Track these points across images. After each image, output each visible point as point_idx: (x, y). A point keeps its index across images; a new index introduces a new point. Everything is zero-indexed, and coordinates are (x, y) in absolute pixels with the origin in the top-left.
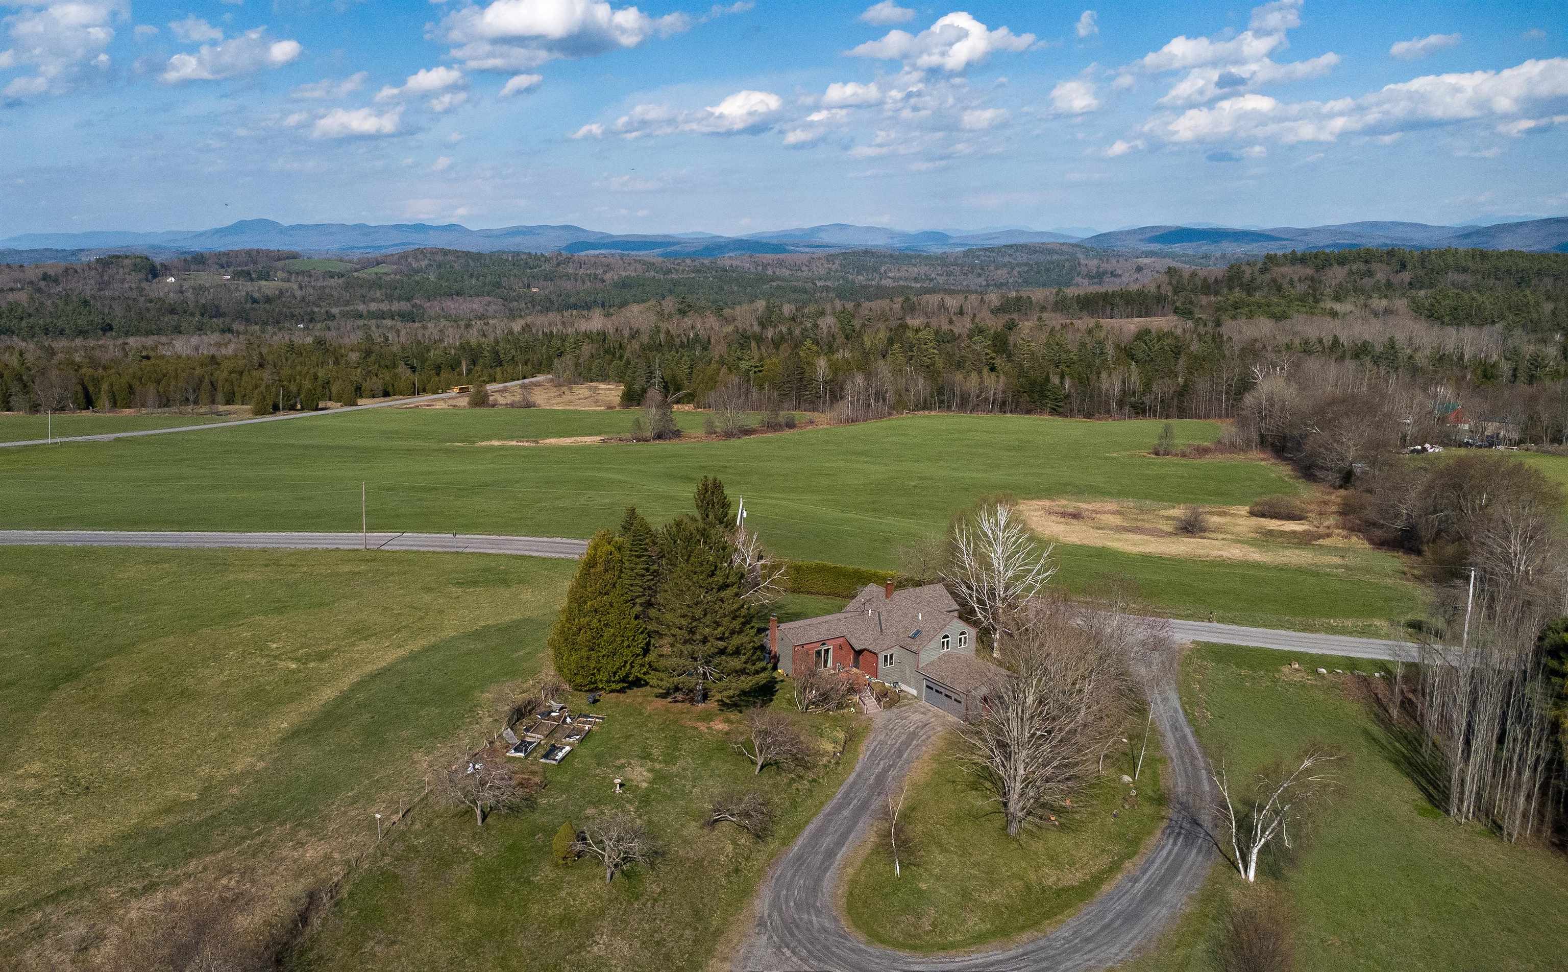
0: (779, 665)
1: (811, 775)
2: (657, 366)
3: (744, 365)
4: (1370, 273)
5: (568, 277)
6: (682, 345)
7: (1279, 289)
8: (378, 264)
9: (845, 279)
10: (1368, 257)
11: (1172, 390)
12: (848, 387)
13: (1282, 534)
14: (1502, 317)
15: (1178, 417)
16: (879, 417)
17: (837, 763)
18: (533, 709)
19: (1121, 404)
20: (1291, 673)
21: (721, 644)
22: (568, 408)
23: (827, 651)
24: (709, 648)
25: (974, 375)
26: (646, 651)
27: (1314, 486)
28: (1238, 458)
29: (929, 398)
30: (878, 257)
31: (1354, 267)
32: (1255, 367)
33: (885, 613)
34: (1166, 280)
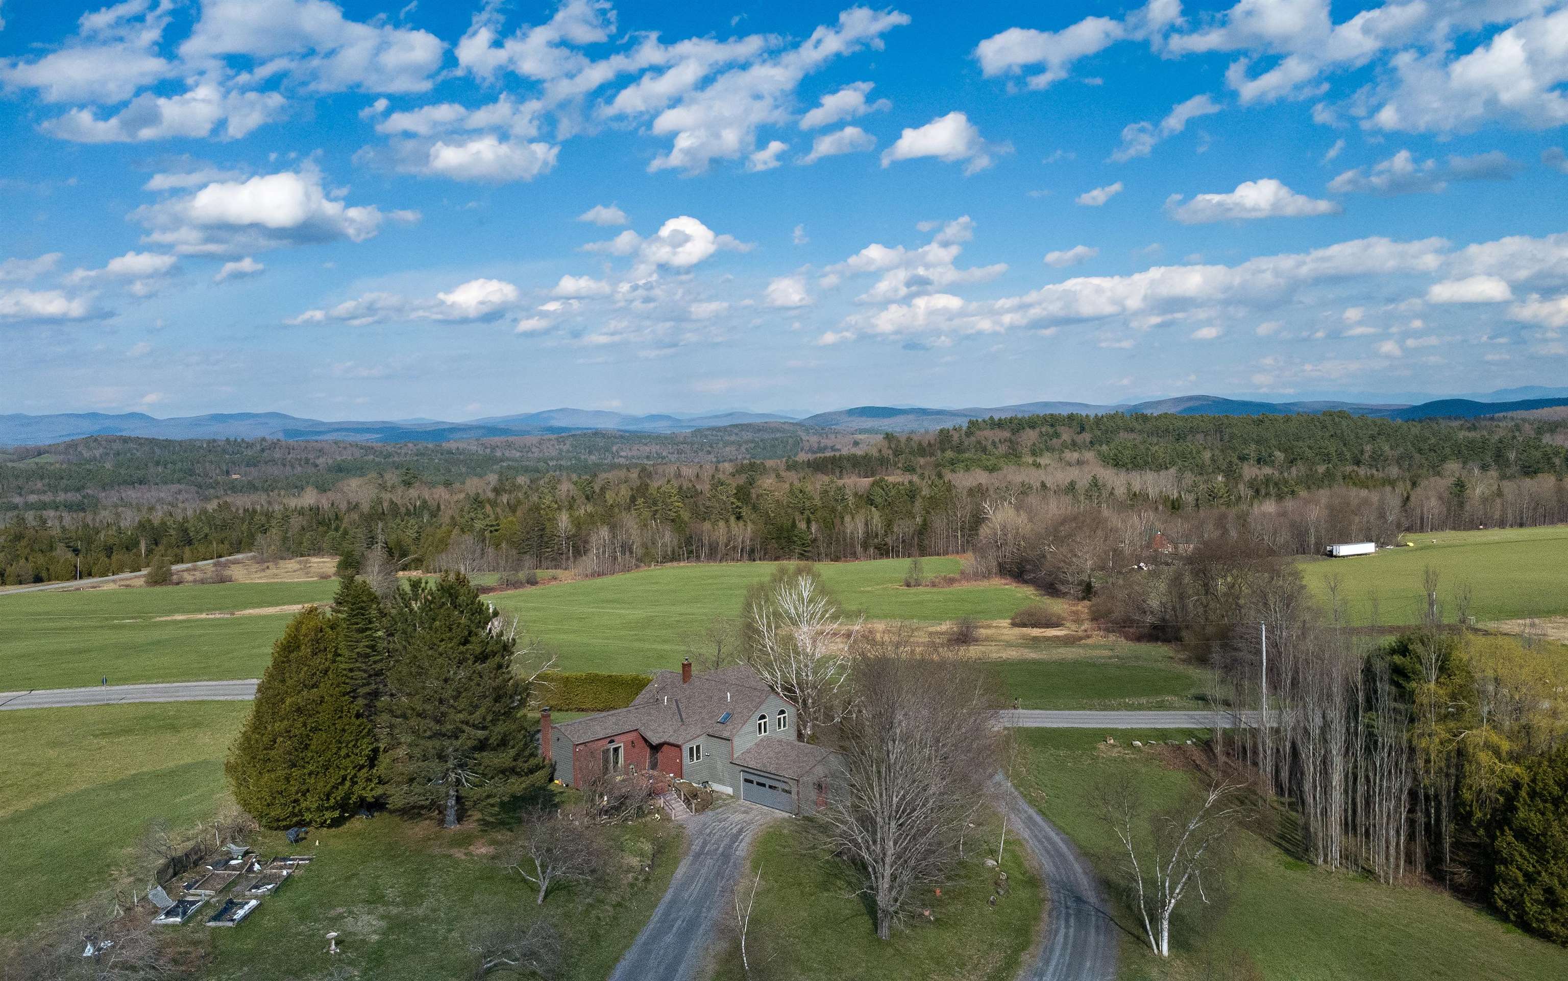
0: (556, 774)
1: (613, 898)
2: (379, 531)
3: (478, 525)
4: (1057, 435)
5: (273, 461)
6: (408, 513)
7: (984, 450)
8: (39, 454)
9: (579, 459)
10: (1053, 421)
11: (912, 530)
12: (593, 539)
13: (1047, 639)
14: (1173, 463)
15: (921, 556)
16: (626, 569)
17: (647, 880)
18: (201, 858)
19: (865, 546)
20: (1108, 750)
21: (480, 734)
22: (272, 580)
23: (616, 750)
24: (466, 741)
25: (721, 524)
26: (372, 761)
27: (1060, 600)
28: (984, 584)
29: (676, 549)
30: (609, 438)
31: (1043, 430)
32: (986, 503)
33: (684, 700)
34: (886, 443)
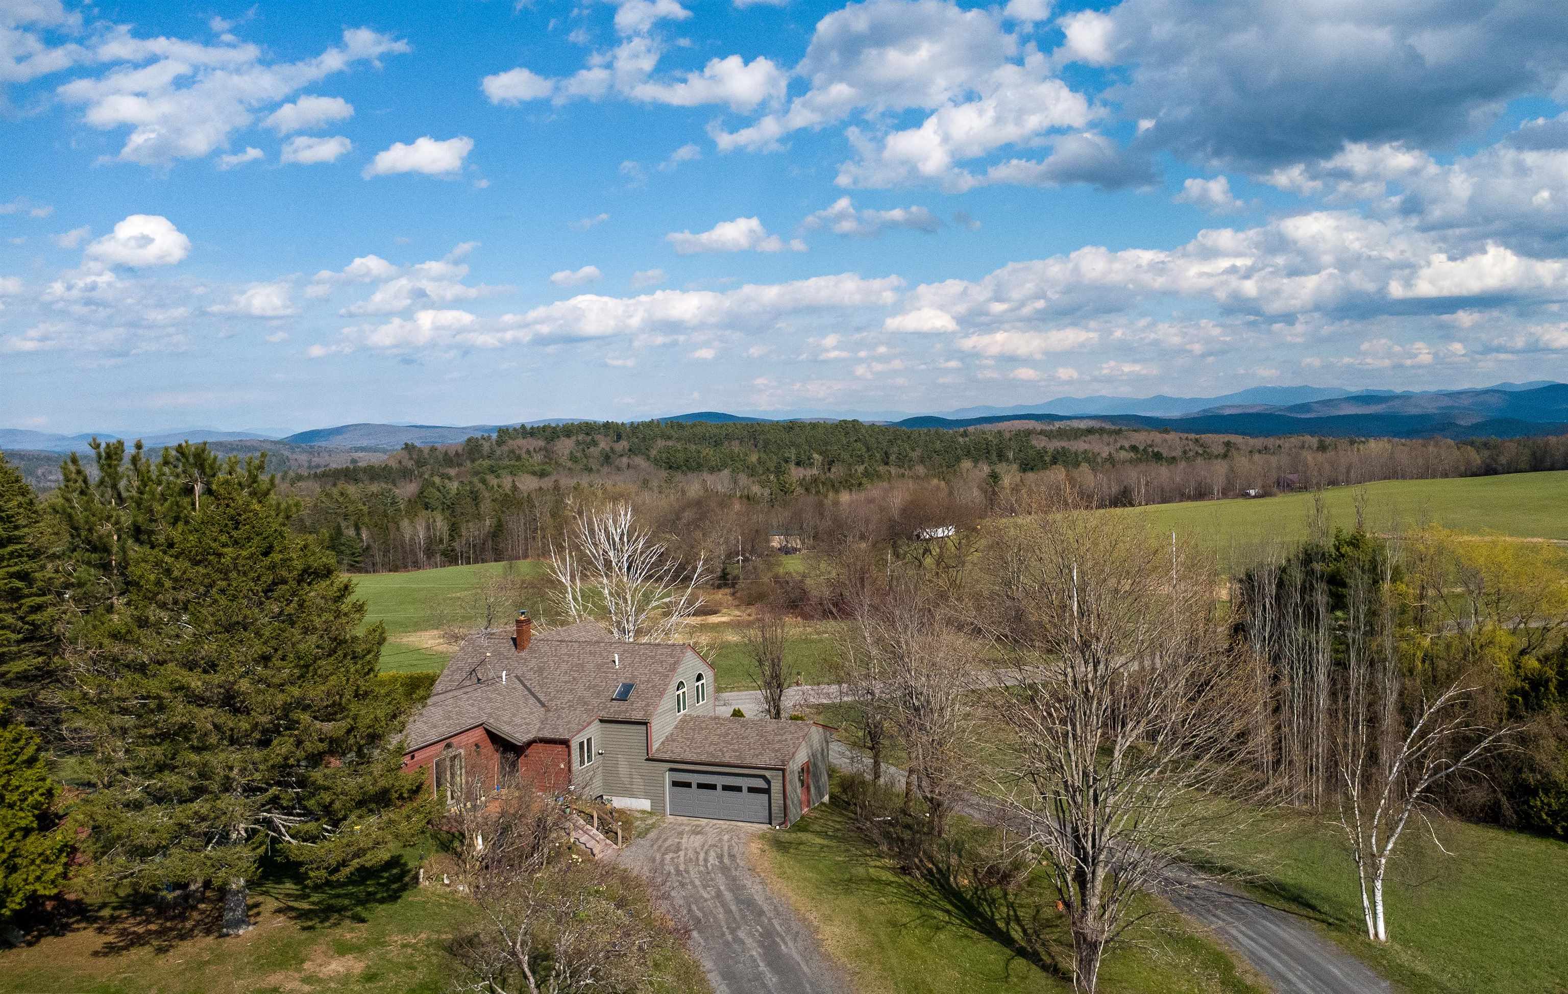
10: (589, 429)
11: (484, 532)
15: (496, 561)
19: (429, 553)
31: (580, 438)
34: (405, 453)
